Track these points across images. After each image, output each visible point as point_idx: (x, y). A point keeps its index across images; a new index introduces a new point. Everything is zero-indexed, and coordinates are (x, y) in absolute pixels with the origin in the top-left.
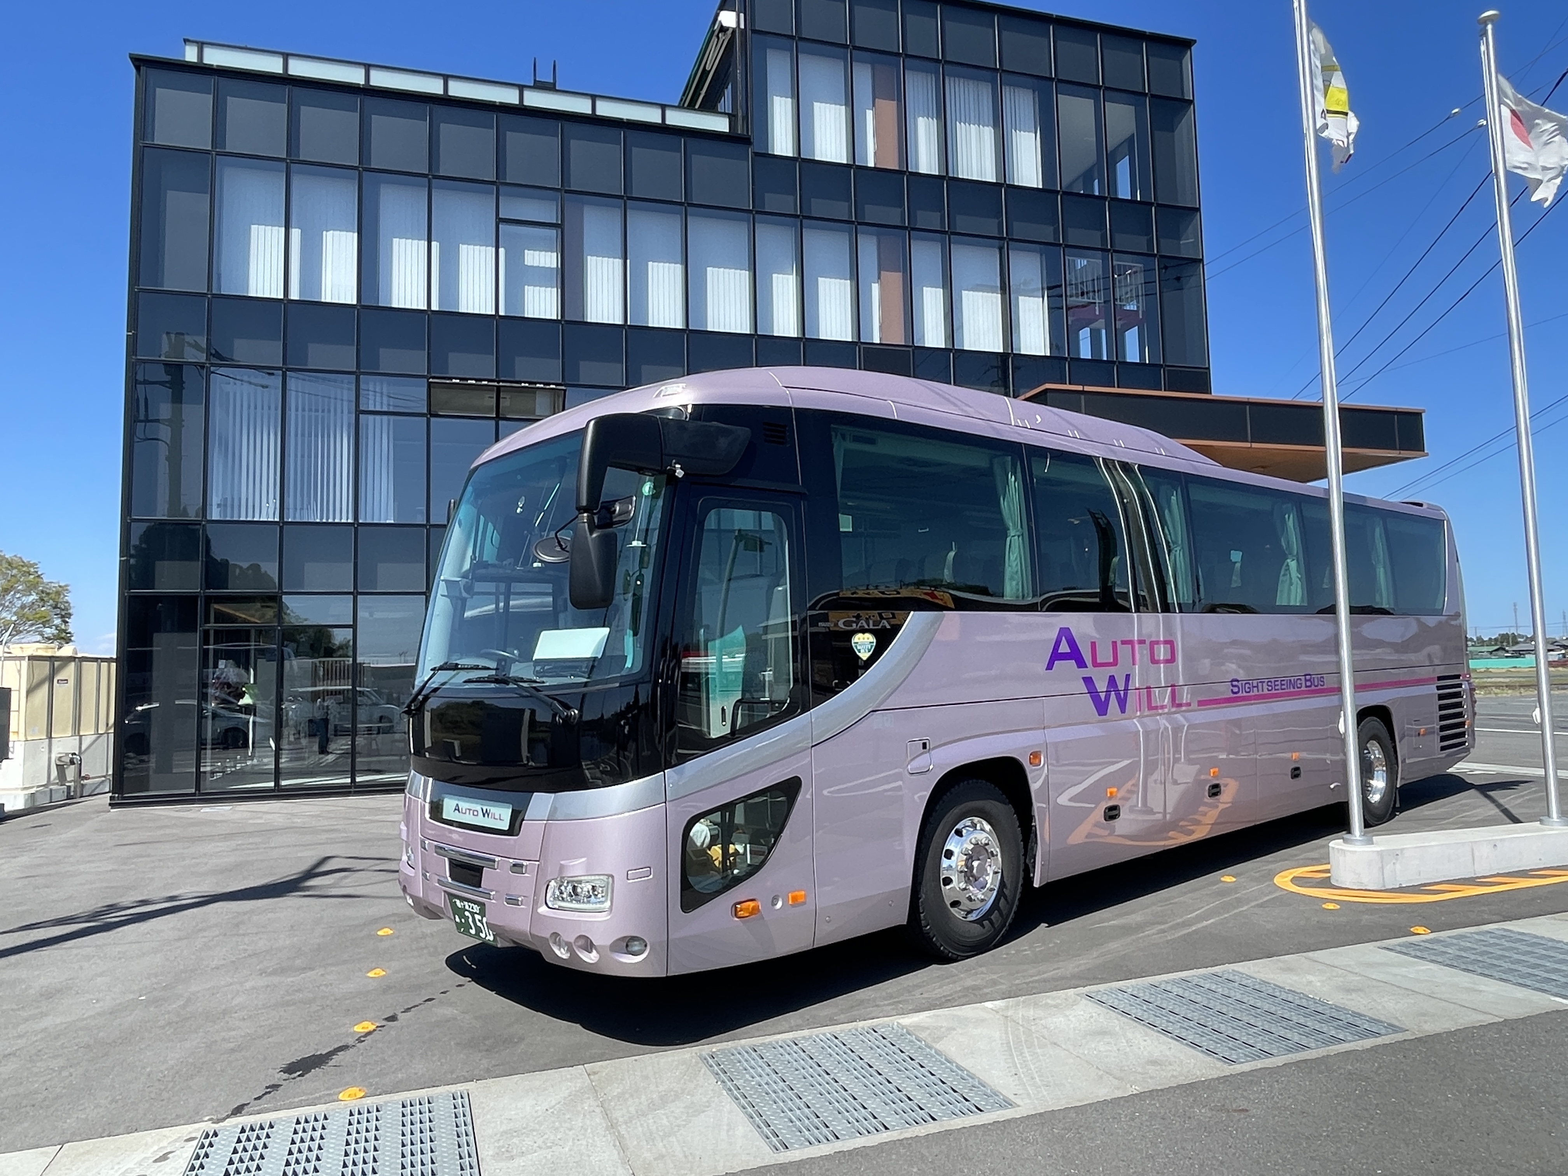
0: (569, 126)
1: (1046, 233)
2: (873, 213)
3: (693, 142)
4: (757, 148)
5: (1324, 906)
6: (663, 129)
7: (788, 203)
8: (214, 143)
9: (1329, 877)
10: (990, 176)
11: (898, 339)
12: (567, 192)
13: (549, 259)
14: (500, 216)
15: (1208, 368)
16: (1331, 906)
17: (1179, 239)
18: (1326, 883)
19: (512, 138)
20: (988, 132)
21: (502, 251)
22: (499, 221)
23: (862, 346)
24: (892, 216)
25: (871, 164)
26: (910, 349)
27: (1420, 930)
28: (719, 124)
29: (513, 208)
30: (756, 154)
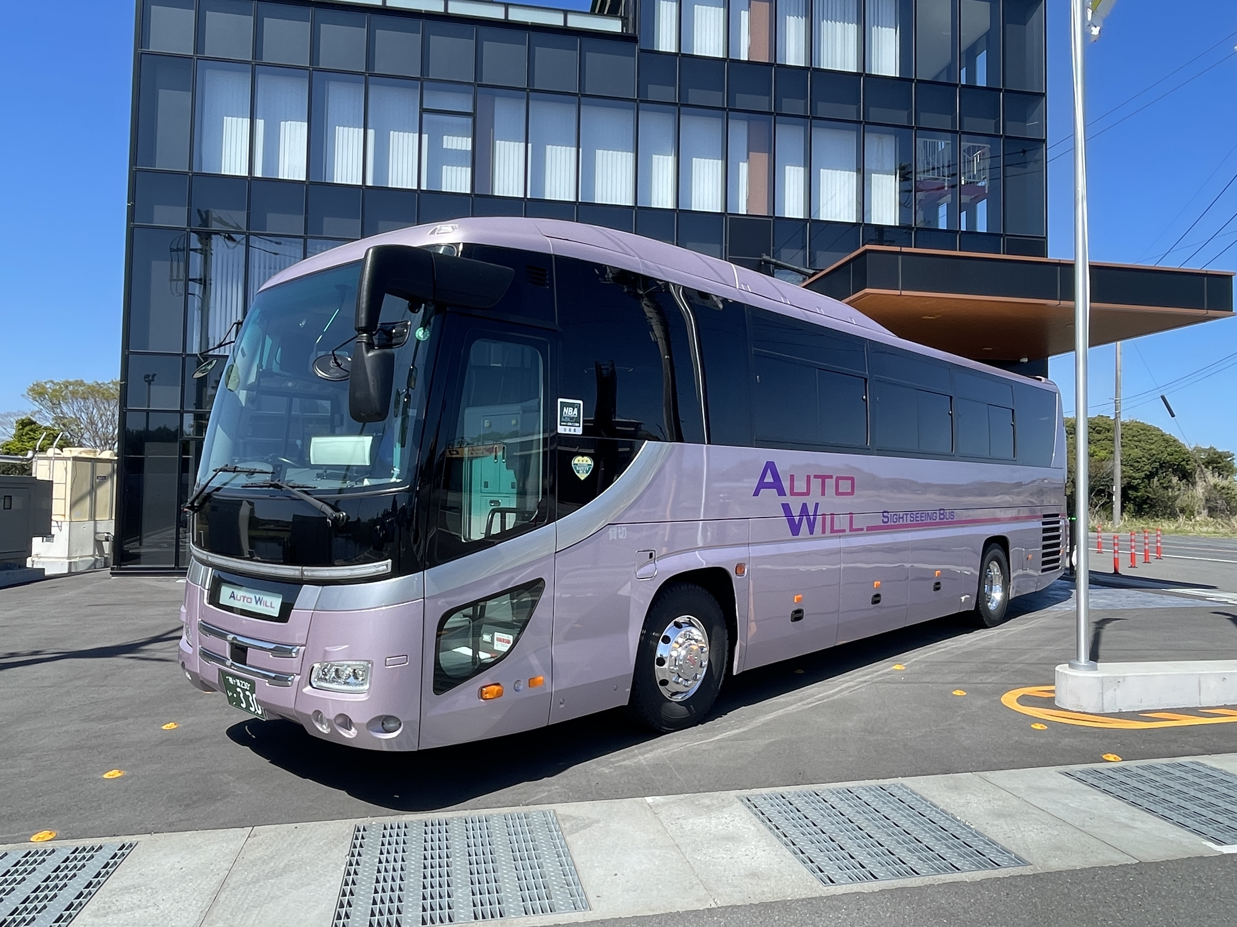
0: (485, 31)
1: (901, 117)
2: (743, 101)
3: (587, 41)
4: (642, 44)
5: (1033, 726)
6: (565, 31)
7: (670, 93)
8: (196, 51)
9: (1054, 698)
10: (852, 68)
11: (762, 210)
12: (479, 85)
13: (465, 144)
14: (424, 107)
15: (1046, 238)
16: (1038, 726)
17: (1025, 121)
18: (1049, 703)
19: (435, 41)
20: (852, 29)
21: (425, 137)
22: (423, 111)
23: (729, 216)
24: (763, 103)
25: (744, 57)
26: (771, 220)
27: (1111, 757)
28: (614, 26)
29: (433, 100)
30: (642, 51)
